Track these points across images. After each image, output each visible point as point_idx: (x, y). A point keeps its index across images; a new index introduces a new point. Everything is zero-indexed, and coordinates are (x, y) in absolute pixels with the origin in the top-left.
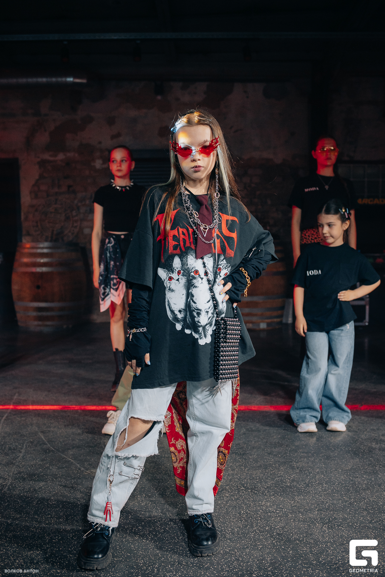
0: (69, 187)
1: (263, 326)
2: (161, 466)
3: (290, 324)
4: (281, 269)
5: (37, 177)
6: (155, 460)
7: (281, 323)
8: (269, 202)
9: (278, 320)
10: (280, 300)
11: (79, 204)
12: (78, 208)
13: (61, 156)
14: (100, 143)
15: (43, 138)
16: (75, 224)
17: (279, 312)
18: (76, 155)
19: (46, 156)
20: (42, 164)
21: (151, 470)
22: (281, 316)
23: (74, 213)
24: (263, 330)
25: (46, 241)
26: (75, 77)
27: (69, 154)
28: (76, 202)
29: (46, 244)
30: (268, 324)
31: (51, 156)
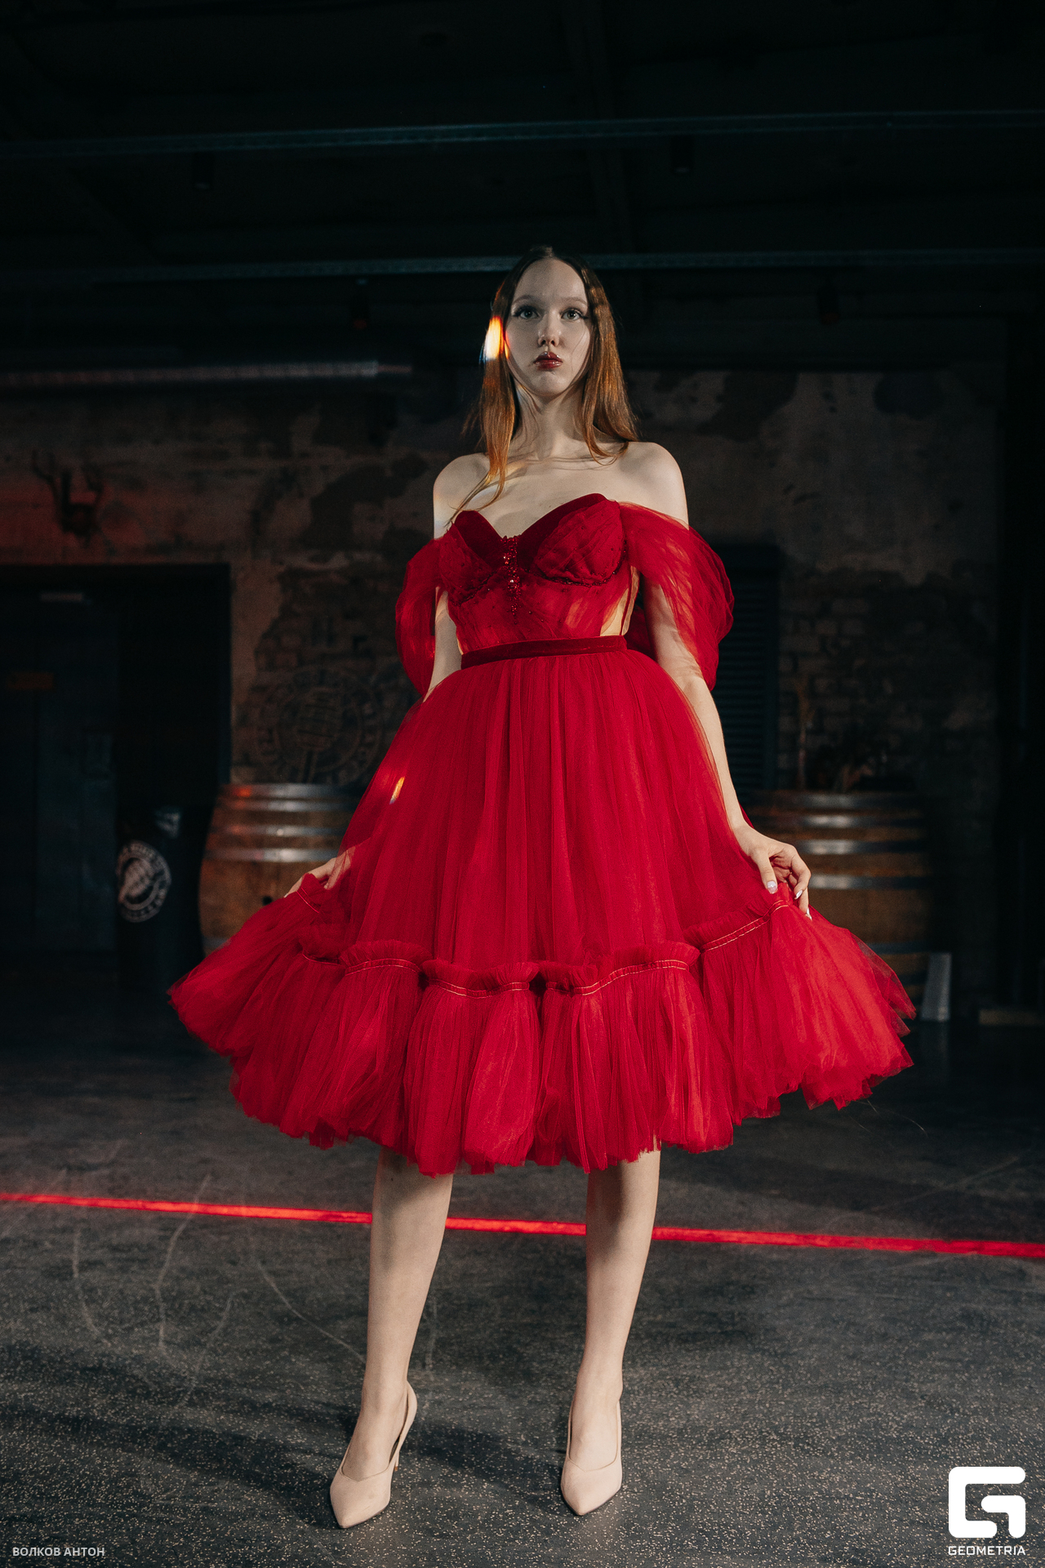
0: (357, 640)
2: (570, 1371)
3: (945, 1022)
5: (275, 614)
6: (553, 1357)
8: (889, 688)
10: (915, 956)
11: (382, 686)
12: (379, 696)
13: (338, 561)
15: (294, 515)
16: (369, 739)
18: (379, 558)
19: (301, 561)
20: (291, 579)
21: (544, 1379)
23: (367, 709)
25: (292, 780)
26: (382, 361)
27: (358, 556)
28: (373, 679)
29: (293, 790)
31: (313, 560)
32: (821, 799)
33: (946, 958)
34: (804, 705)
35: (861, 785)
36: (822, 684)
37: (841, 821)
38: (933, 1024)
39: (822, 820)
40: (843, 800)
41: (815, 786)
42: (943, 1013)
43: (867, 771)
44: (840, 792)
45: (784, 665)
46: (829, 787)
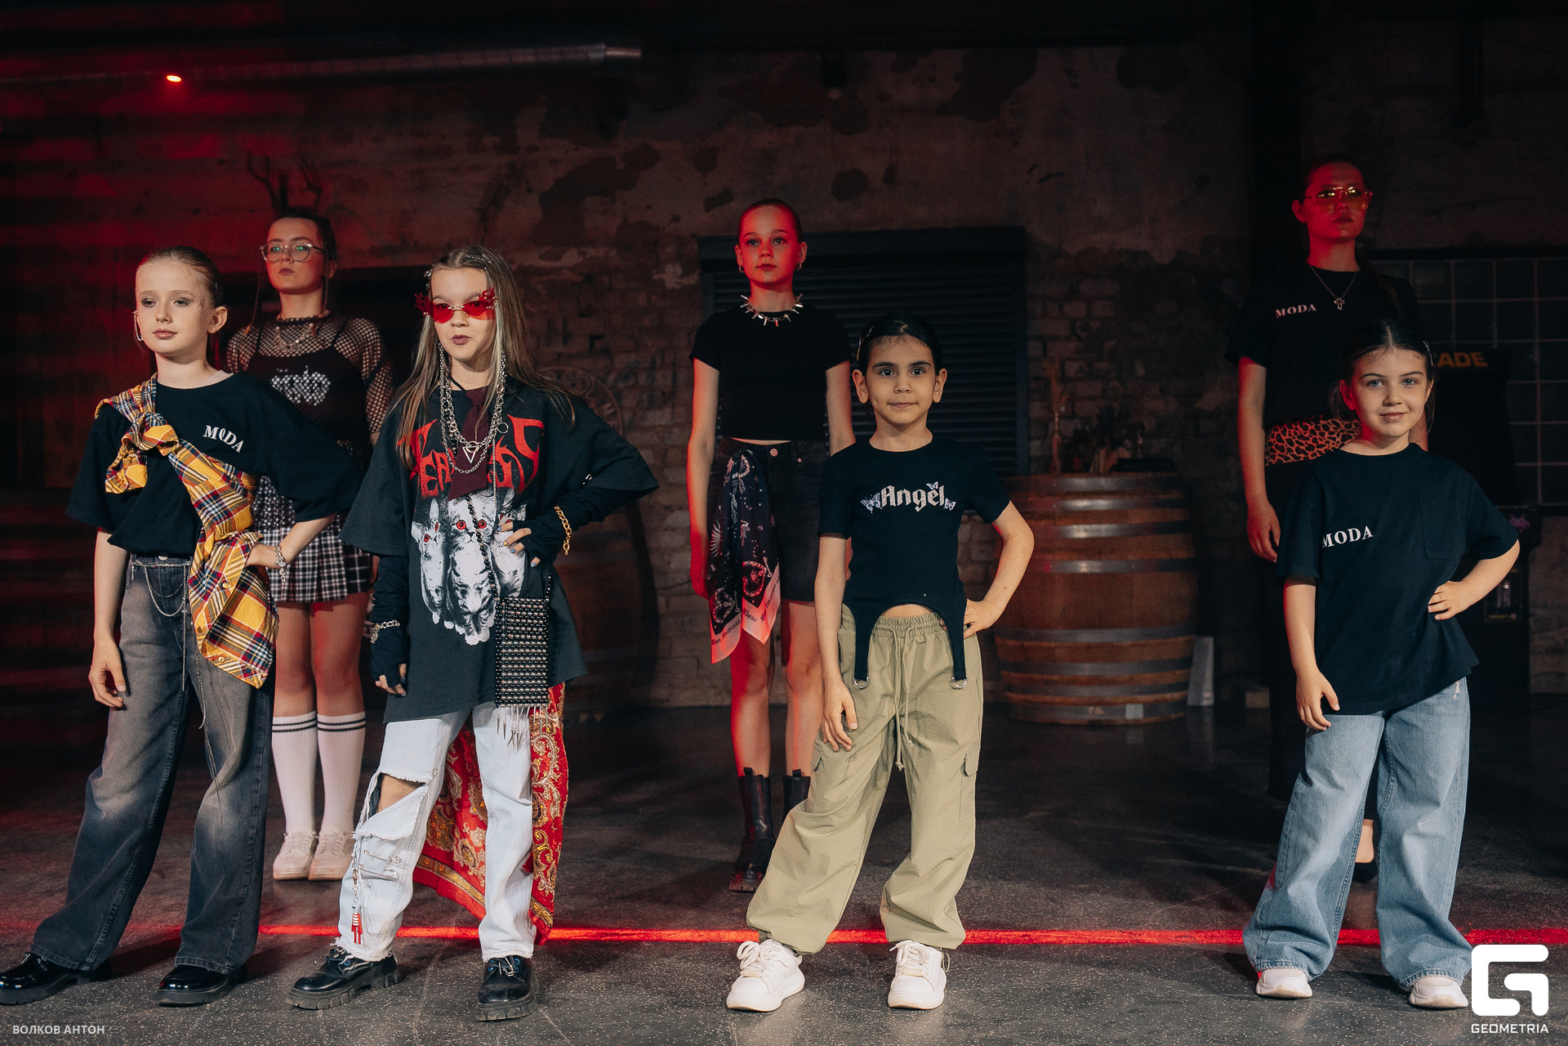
0: (593, 339)
1: (1134, 712)
3: (1209, 707)
4: (1182, 554)
7: (1183, 702)
8: (1141, 371)
9: (1177, 695)
10: (1181, 639)
11: (621, 385)
12: (618, 396)
13: (571, 258)
14: (676, 219)
15: (523, 213)
17: (1180, 673)
18: (613, 253)
19: (532, 259)
22: (1184, 685)
24: (1135, 725)
26: (610, 45)
27: (591, 252)
28: (611, 378)
30: (1149, 709)
31: (543, 257)
32: (1081, 482)
33: (1209, 642)
34: (1056, 389)
35: (1120, 467)
36: (1072, 368)
37: (1102, 504)
38: (1198, 709)
39: (1082, 504)
40: (1104, 483)
41: (1070, 469)
42: (1207, 698)
43: (1126, 455)
44: (1099, 475)
45: (1034, 348)
46: (1085, 470)
